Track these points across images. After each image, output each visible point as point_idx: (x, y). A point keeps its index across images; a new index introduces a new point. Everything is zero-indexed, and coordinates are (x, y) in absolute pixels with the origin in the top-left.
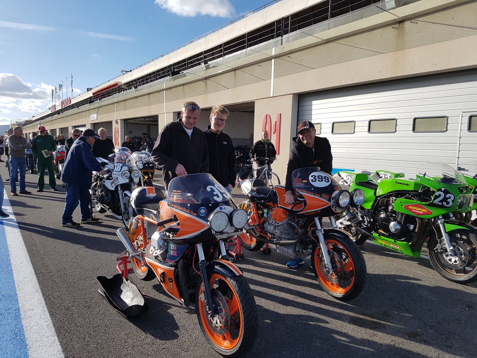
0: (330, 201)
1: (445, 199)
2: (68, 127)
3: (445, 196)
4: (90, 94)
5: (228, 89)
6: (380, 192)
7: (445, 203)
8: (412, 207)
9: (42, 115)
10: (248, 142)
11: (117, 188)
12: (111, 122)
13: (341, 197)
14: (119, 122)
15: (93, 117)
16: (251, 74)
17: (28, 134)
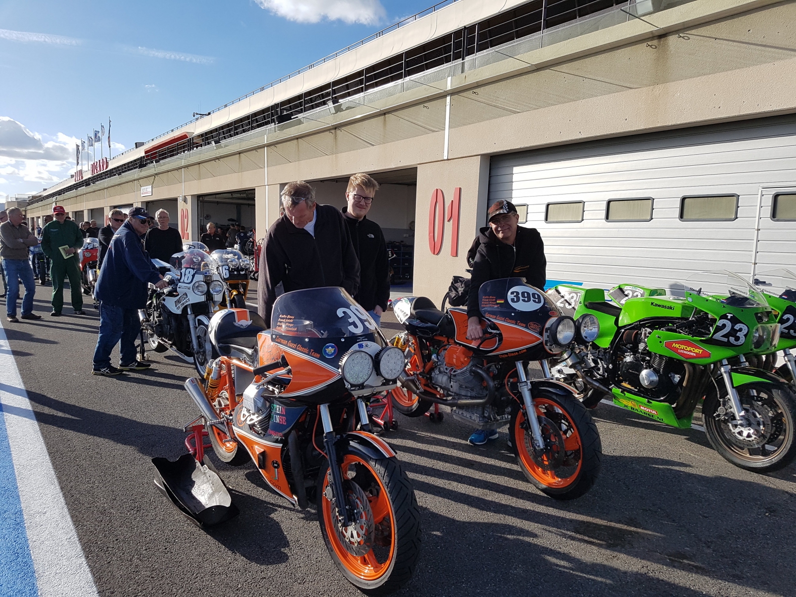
0: (541, 334)
1: (733, 333)
2: (103, 208)
3: (733, 327)
4: (140, 153)
5: (373, 145)
6: (624, 320)
7: (732, 339)
8: (677, 346)
9: (60, 187)
10: (405, 235)
11: (185, 309)
12: (176, 200)
13: (560, 328)
14: (189, 199)
15: (145, 190)
16: (411, 120)
17: (35, 220)
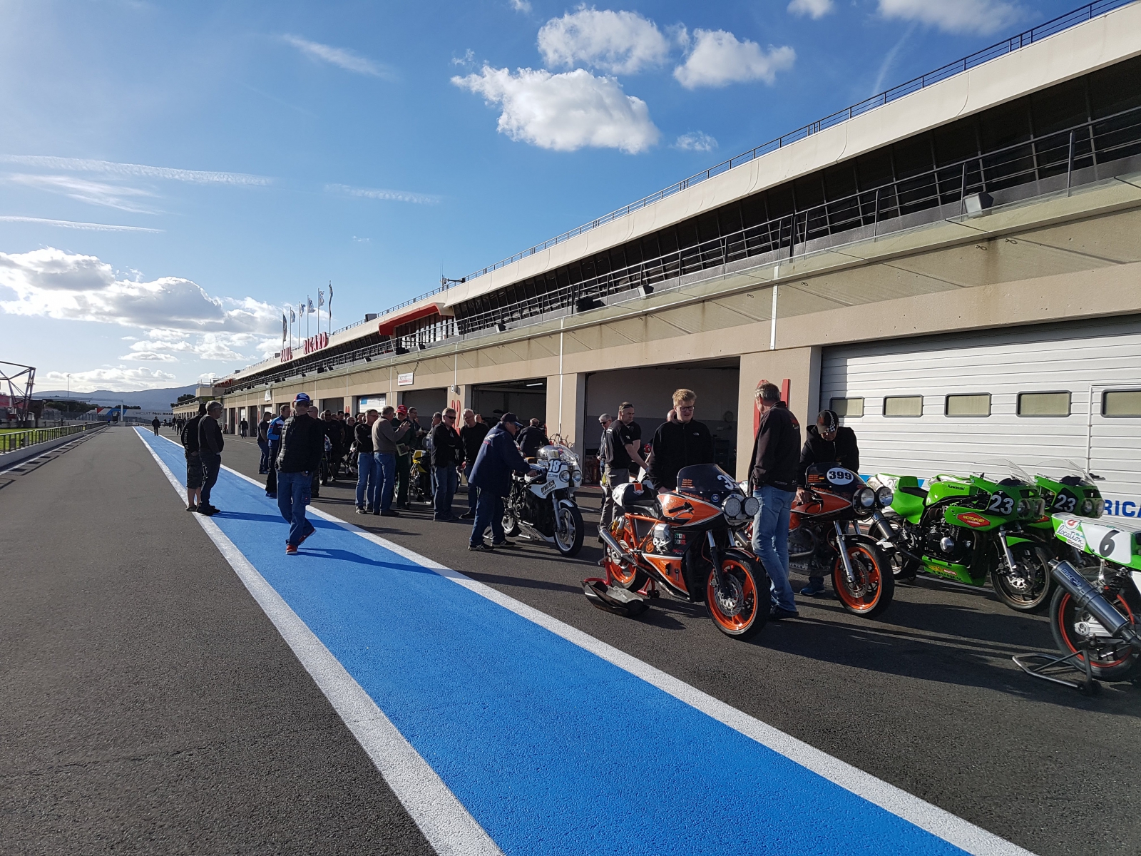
0: (851, 501)
1: (1003, 505)
2: (343, 398)
3: (1002, 501)
4: (373, 327)
5: (690, 333)
6: (929, 501)
7: (1002, 509)
8: (966, 517)
11: (550, 495)
12: (445, 390)
13: (863, 496)
14: (463, 389)
15: (404, 379)
16: (734, 309)
17: (237, 411)
